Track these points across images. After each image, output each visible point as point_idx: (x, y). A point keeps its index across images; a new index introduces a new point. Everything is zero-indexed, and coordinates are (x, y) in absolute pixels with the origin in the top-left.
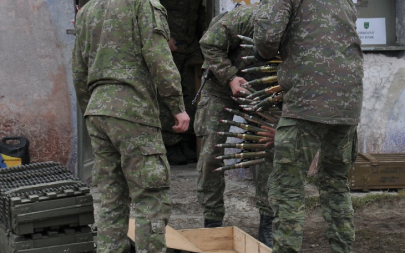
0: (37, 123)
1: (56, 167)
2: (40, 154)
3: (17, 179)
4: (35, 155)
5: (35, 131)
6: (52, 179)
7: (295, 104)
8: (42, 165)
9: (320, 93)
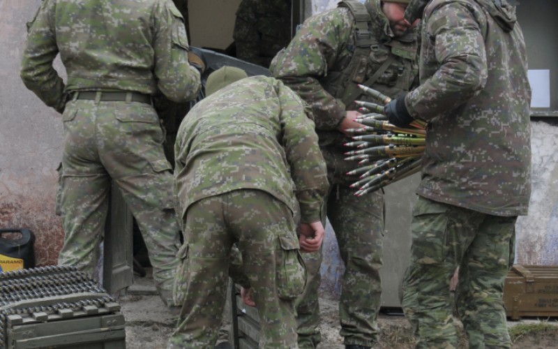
0: (46, 209)
1: (73, 273)
2: (50, 253)
3: (18, 289)
4: (43, 255)
5: (43, 222)
6: (67, 291)
7: (456, 186)
8: (54, 269)
9: (493, 174)
